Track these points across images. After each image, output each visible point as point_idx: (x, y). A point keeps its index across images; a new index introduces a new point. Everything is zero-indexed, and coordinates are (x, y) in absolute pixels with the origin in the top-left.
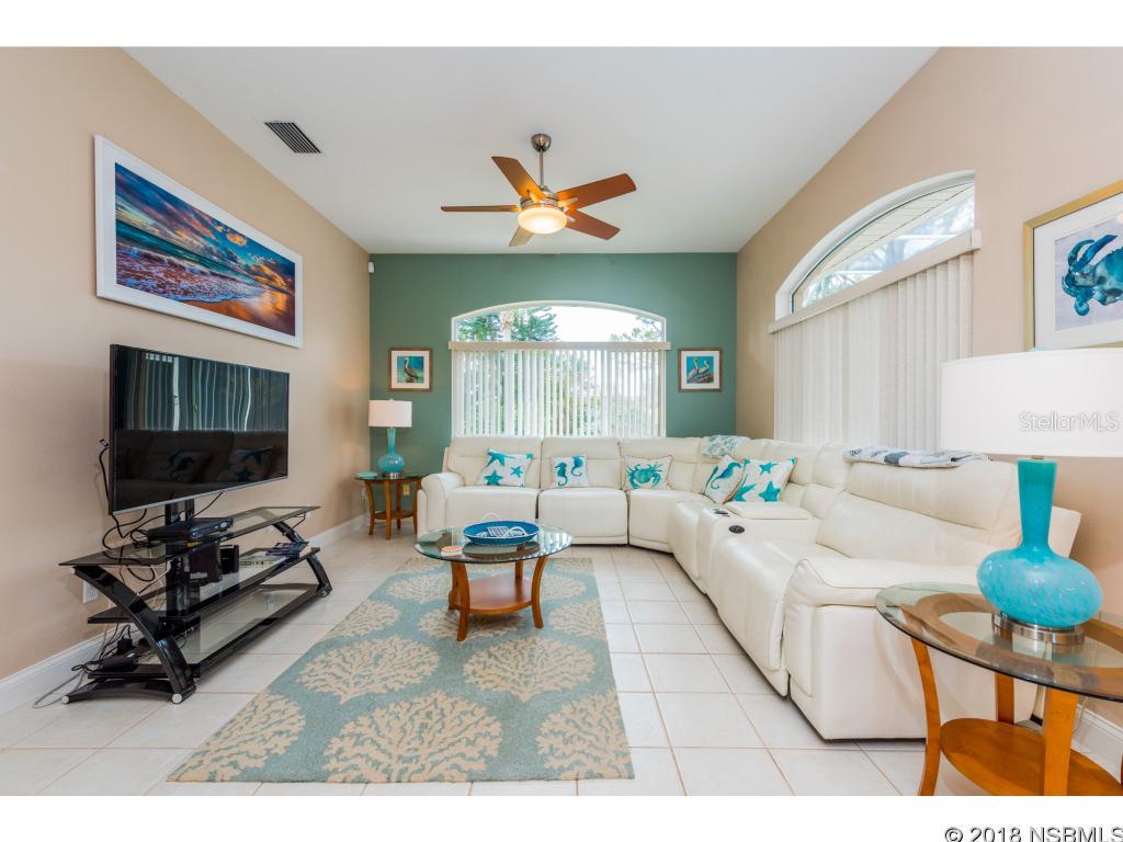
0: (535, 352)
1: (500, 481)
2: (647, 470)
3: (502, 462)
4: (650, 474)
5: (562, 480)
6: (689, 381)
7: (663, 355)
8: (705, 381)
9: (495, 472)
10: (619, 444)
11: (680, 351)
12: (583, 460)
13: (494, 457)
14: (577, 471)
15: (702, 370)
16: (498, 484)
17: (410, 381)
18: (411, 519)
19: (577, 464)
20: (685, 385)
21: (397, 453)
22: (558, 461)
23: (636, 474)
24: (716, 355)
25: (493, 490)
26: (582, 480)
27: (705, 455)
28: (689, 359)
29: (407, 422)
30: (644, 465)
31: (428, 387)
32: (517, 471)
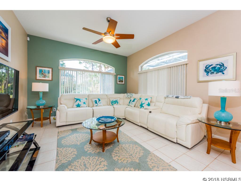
0: (87, 73)
1: (80, 106)
2: (115, 101)
3: (80, 101)
4: (116, 102)
5: (97, 105)
6: (119, 82)
7: (114, 76)
8: (122, 82)
9: (78, 103)
10: (106, 95)
11: (117, 75)
12: (100, 99)
13: (77, 100)
14: (99, 102)
15: (121, 80)
16: (80, 107)
17: (45, 77)
18: (49, 120)
19: (99, 100)
20: (118, 83)
21: (43, 99)
22: (94, 100)
23: (113, 102)
24: (123, 77)
25: (78, 108)
26: (101, 104)
27: (126, 97)
28: (119, 77)
29: (47, 90)
30: (114, 100)
31: (51, 79)
32: (84, 103)
